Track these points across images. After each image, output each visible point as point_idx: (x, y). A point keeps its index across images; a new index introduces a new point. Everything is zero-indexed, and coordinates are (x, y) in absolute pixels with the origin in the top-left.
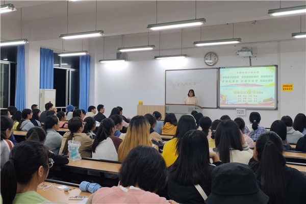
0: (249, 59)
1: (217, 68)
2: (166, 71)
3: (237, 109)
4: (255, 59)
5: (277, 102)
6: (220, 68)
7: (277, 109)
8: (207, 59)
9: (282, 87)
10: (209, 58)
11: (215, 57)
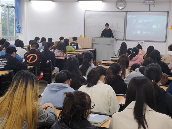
0: (149, 6)
1: (125, 11)
2: (85, 11)
3: (138, 41)
4: (153, 6)
5: (166, 37)
6: (127, 11)
7: (165, 42)
8: (118, 5)
9: (170, 27)
10: (119, 3)
11: (124, 3)
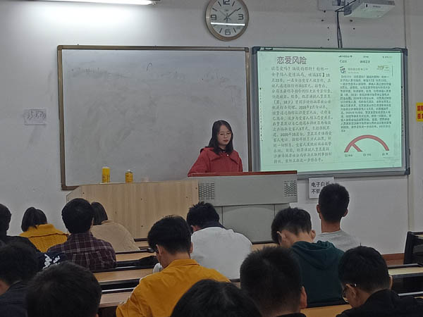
1: (246, 50)
2: (60, 48)
3: (311, 180)
5: (409, 153)
6: (258, 49)
7: (408, 172)
8: (215, 18)
10: (221, 13)
11: (242, 12)
